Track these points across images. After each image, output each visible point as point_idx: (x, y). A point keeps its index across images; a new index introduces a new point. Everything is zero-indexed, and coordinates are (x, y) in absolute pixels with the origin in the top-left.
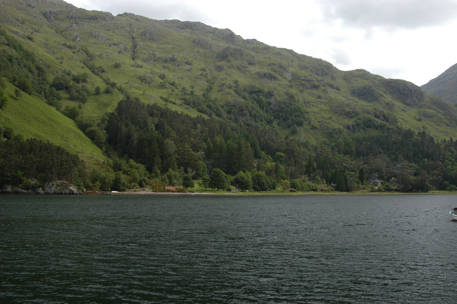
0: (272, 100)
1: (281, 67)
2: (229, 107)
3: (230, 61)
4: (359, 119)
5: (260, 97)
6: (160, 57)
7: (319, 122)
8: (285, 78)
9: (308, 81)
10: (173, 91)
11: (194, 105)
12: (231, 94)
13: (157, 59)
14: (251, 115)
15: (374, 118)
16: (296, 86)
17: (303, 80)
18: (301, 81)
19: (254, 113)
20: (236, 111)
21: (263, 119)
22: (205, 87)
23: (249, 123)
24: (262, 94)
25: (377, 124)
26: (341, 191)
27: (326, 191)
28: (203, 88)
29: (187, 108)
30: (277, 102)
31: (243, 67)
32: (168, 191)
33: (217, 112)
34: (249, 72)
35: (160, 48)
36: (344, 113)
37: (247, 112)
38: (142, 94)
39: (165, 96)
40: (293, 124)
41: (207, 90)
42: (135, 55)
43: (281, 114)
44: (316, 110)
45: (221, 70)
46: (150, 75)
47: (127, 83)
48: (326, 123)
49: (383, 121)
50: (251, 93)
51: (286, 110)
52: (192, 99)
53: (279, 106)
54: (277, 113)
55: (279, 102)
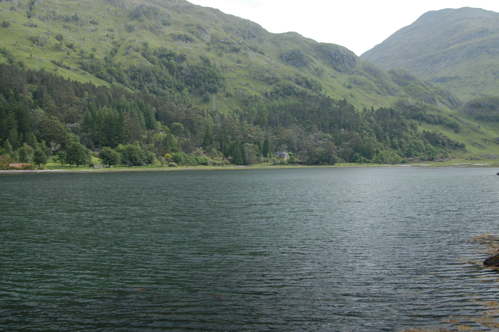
0: (184, 65)
1: (200, 28)
2: (134, 73)
3: (143, 20)
4: (278, 86)
5: (171, 61)
6: (60, 16)
7: (235, 89)
8: (203, 40)
9: (228, 43)
10: (68, 54)
11: (93, 70)
12: (137, 58)
13: (57, 18)
14: (159, 81)
15: (295, 85)
16: (215, 49)
17: (223, 43)
18: (221, 44)
19: (161, 78)
20: (142, 77)
21: (173, 86)
22: (109, 50)
23: (155, 90)
24: (173, 58)
25: (297, 91)
26: (238, 164)
27: (219, 164)
28: (107, 51)
29: (83, 74)
30: (189, 67)
31: (156, 27)
32: (12, 168)
33: (119, 78)
34: (163, 33)
35: (63, 5)
36: (262, 79)
37: (153, 78)
38: (29, 58)
39: (58, 60)
40: (206, 91)
41: (111, 53)
42: (32, 13)
43: (192, 80)
44: (234, 75)
45: (132, 31)
46: (44, 36)
47: (15, 45)
48: (242, 90)
49: (306, 88)
50: (161, 56)
51: (199, 75)
52: (90, 64)
53: (191, 71)
54: (189, 79)
55: (192, 67)
